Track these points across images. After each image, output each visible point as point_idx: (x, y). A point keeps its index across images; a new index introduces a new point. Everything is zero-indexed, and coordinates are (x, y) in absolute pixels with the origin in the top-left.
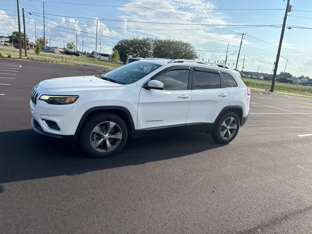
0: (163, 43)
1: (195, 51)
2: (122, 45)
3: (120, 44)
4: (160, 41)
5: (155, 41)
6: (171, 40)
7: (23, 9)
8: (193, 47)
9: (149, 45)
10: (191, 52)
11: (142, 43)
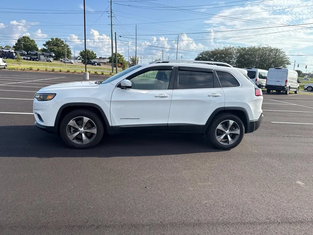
0: (248, 50)
1: (286, 57)
2: (203, 57)
3: (201, 56)
4: (244, 49)
5: (238, 50)
6: (256, 47)
7: (115, 33)
8: (284, 52)
9: (231, 54)
10: (282, 58)
11: (223, 53)
